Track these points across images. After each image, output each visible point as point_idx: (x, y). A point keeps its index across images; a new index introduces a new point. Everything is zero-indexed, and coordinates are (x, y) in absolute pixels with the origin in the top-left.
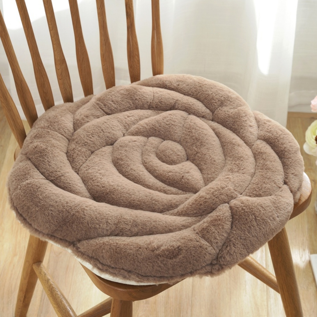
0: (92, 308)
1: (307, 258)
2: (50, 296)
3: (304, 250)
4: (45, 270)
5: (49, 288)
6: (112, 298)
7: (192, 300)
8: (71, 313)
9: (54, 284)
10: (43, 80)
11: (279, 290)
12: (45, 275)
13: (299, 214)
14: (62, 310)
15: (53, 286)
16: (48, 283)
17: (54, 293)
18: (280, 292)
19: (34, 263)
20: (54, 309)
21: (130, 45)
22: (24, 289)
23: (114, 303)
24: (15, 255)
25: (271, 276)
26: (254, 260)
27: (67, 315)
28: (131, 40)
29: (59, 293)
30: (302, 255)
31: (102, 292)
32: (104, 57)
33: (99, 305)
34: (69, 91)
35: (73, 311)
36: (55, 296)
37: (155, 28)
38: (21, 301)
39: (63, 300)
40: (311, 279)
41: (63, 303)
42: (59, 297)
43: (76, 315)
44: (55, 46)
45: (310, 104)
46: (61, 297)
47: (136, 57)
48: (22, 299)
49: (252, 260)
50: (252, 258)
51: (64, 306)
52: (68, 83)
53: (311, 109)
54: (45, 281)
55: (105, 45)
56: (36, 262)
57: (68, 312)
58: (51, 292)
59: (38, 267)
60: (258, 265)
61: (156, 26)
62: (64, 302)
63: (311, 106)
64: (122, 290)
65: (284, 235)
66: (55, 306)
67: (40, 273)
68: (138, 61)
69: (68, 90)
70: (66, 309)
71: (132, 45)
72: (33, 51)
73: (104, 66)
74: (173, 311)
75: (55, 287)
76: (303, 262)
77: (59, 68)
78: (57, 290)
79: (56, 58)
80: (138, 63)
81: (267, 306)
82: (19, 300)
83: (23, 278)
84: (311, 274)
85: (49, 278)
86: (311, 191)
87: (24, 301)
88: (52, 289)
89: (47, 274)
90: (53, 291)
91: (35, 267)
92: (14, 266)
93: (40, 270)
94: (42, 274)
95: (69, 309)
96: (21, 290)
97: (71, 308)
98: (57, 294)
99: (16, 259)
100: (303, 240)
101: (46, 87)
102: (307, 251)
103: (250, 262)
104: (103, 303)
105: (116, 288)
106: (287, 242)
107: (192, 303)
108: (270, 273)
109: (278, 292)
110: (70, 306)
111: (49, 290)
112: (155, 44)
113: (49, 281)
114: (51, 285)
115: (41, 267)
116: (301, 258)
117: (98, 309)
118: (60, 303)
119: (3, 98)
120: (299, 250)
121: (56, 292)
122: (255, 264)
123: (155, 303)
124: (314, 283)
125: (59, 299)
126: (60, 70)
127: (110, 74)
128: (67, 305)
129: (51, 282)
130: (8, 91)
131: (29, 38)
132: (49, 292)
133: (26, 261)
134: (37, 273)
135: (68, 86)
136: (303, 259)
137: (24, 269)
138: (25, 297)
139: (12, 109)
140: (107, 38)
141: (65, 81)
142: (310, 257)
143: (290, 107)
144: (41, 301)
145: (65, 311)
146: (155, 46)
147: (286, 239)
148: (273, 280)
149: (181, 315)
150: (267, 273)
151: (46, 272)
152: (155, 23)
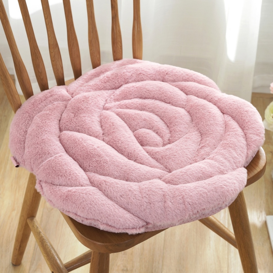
0: (77, 258)
1: (264, 219)
2: (41, 247)
3: (261, 212)
4: (37, 224)
5: (40, 240)
6: (92, 250)
7: (163, 252)
8: (58, 261)
9: (44, 236)
10: (39, 61)
11: (237, 247)
12: (37, 228)
13: (255, 182)
14: (51, 259)
15: (44, 238)
16: (39, 236)
17: (44, 244)
18: (238, 248)
19: (28, 218)
20: (44, 257)
21: (114, 33)
22: (20, 240)
23: (93, 254)
24: (13, 210)
25: (231, 234)
26: (216, 219)
27: (55, 263)
28: (115, 28)
29: (48, 244)
30: (259, 216)
31: (84, 245)
32: (91, 43)
33: (82, 255)
34: (61, 71)
35: (60, 260)
36: (45, 246)
37: (136, 19)
38: (16, 250)
39: (52, 250)
40: (266, 237)
41: (51, 252)
42: (48, 248)
43: (63, 263)
44: (49, 32)
45: (269, 86)
46: (51, 247)
47: (119, 43)
48: (18, 248)
49: (215, 220)
50: (215, 218)
51: (53, 255)
52: (59, 64)
53: (270, 90)
54: (37, 233)
55: (93, 33)
56: (30, 217)
57: (56, 261)
58: (42, 243)
59: (32, 221)
60: (220, 224)
61: (137, 17)
62: (53, 251)
63: (271, 88)
64: (100, 244)
65: (242, 200)
66: (45, 255)
67: (33, 227)
68: (121, 47)
69: (59, 70)
70: (54, 258)
71: (116, 33)
72: (30, 36)
73: (91, 50)
74: (147, 261)
75: (46, 239)
76: (260, 222)
77: (52, 51)
78: (47, 242)
79: (50, 42)
80: (121, 48)
81: (228, 259)
82: (15, 249)
83: (19, 230)
84: (266, 232)
85: (41, 230)
86: (265, 162)
87: (19, 250)
88: (42, 240)
89: (39, 227)
90: (44, 242)
91: (28, 221)
92: (12, 219)
93: (33, 224)
94: (34, 228)
95: (57, 258)
96: (17, 240)
97: (58, 257)
98: (47, 245)
99: (14, 213)
100: (261, 203)
101: (41, 67)
102: (264, 213)
103: (213, 222)
104: (86, 254)
105: (95, 242)
106: (244, 206)
107: (163, 255)
108: (229, 231)
109: (236, 248)
110: (57, 255)
111: (40, 241)
112: (136, 32)
113: (40, 233)
114: (42, 237)
115: (34, 222)
116: (258, 218)
117: (82, 259)
118: (49, 253)
119: (3, 76)
120: (257, 211)
121: (46, 243)
122: (218, 223)
123: (132, 254)
124: (268, 241)
125: (48, 249)
126: (53, 53)
127: (96, 58)
128: (55, 254)
129: (42, 234)
130: (7, 70)
131: (26, 25)
132: (40, 243)
133: (22, 216)
134: (31, 226)
135: (60, 67)
136: (260, 220)
137: (19, 223)
138: (20, 246)
139: (10, 86)
140: (95, 26)
141: (57, 63)
142: (266, 218)
143: (254, 88)
144: (34, 250)
145: (53, 259)
146: (136, 34)
147: (243, 203)
148: (232, 237)
149: (154, 265)
150: (228, 232)
151: (38, 226)
152: (136, 15)
